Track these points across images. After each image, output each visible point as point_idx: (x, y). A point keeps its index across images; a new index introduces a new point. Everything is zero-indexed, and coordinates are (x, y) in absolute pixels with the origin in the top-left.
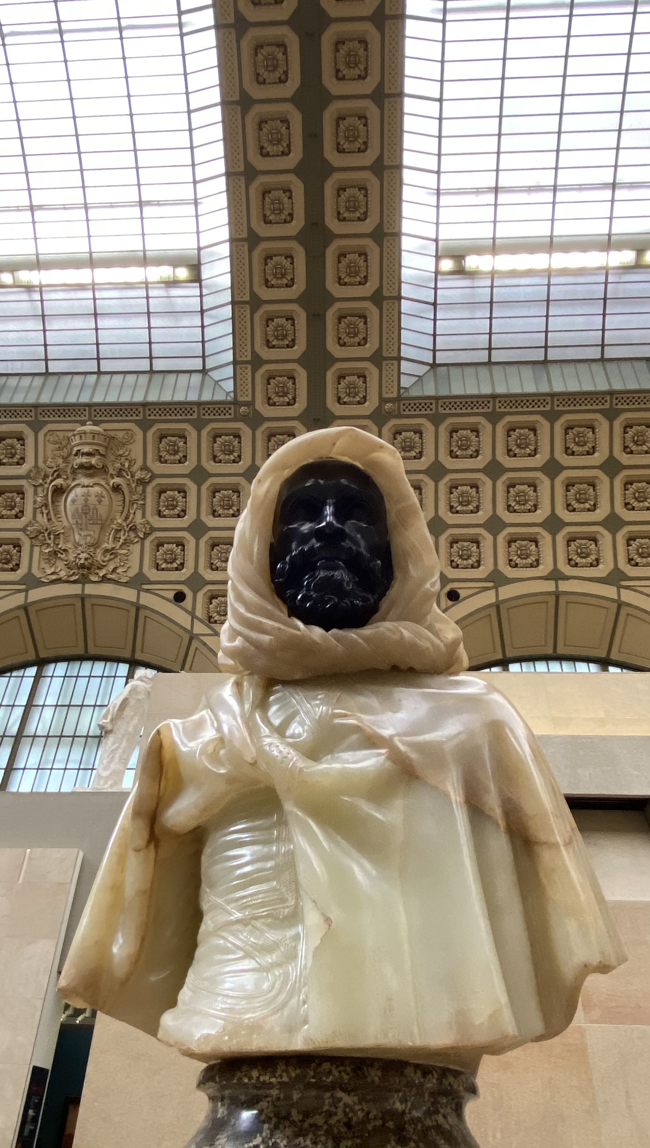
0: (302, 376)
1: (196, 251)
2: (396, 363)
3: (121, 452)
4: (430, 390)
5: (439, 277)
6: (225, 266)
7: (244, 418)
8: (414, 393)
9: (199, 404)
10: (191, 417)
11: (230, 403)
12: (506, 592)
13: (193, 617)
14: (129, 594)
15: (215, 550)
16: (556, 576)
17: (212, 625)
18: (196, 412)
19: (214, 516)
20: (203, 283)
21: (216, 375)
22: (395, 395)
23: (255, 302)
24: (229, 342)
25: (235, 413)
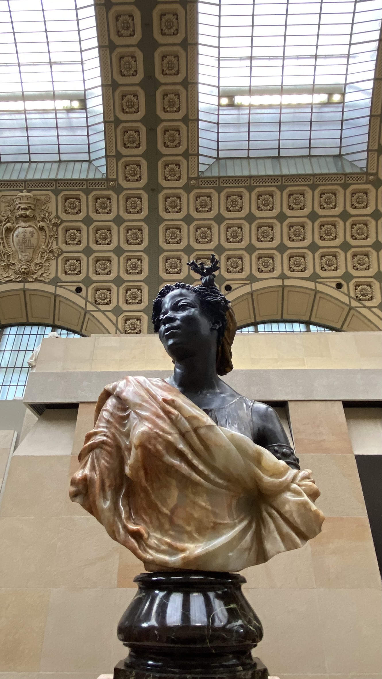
0: (144, 164)
1: (83, 92)
2: (196, 157)
3: (43, 208)
4: (216, 173)
5: (220, 108)
6: (100, 100)
7: (112, 189)
8: (207, 174)
9: (87, 180)
10: (82, 188)
11: (104, 179)
12: (257, 286)
13: (87, 301)
14: (50, 289)
15: (98, 263)
16: (283, 277)
17: (97, 305)
18: (85, 184)
19: (97, 244)
20: (88, 110)
21: (96, 163)
22: (196, 176)
23: (117, 122)
24: (102, 144)
25: (107, 185)
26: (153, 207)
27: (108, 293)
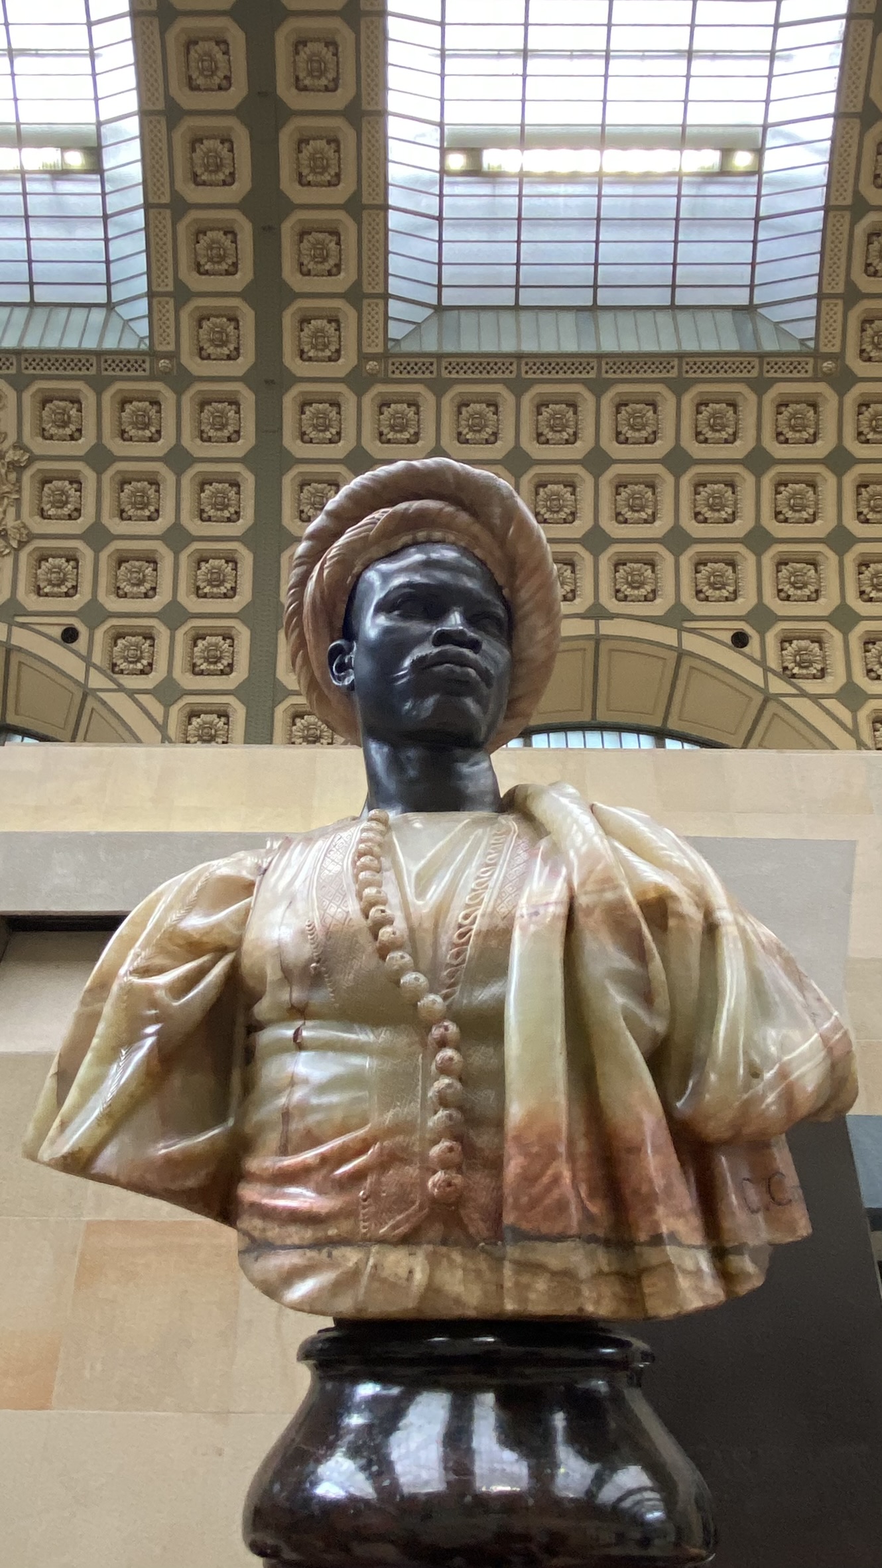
0: (248, 317)
1: (94, 127)
2: (381, 302)
4: (430, 344)
5: (446, 179)
6: (133, 150)
7: (163, 376)
8: (409, 347)
9: (99, 354)
10: (86, 373)
11: (143, 353)
13: (90, 664)
15: (122, 568)
16: (596, 613)
18: (95, 365)
19: (122, 518)
20: (106, 174)
21: (125, 311)
22: (380, 350)
23: (179, 207)
24: (141, 263)
25: (151, 368)
26: (269, 425)
27: (147, 645)
